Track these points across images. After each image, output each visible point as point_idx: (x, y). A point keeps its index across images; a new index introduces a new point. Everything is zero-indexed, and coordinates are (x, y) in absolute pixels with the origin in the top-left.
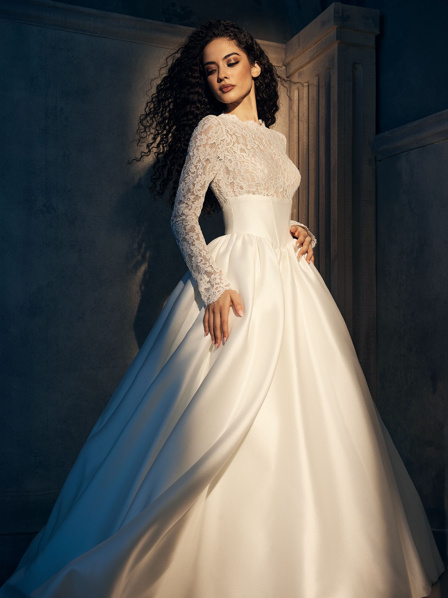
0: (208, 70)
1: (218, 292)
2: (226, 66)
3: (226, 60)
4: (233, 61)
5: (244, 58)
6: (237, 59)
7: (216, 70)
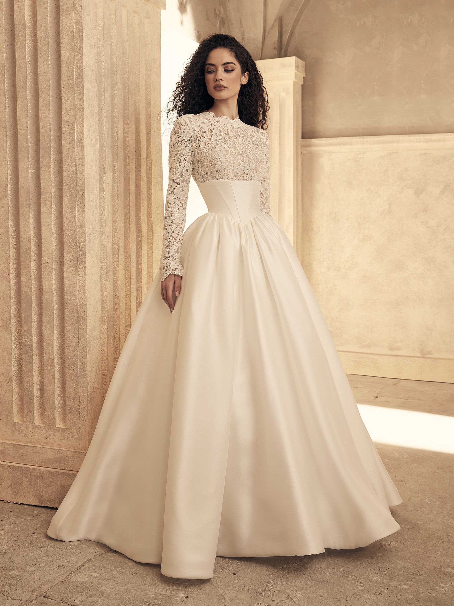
0: (208, 70)
1: (166, 273)
2: (223, 70)
3: (224, 66)
4: (230, 69)
5: (238, 67)
6: (233, 67)
7: (214, 71)
